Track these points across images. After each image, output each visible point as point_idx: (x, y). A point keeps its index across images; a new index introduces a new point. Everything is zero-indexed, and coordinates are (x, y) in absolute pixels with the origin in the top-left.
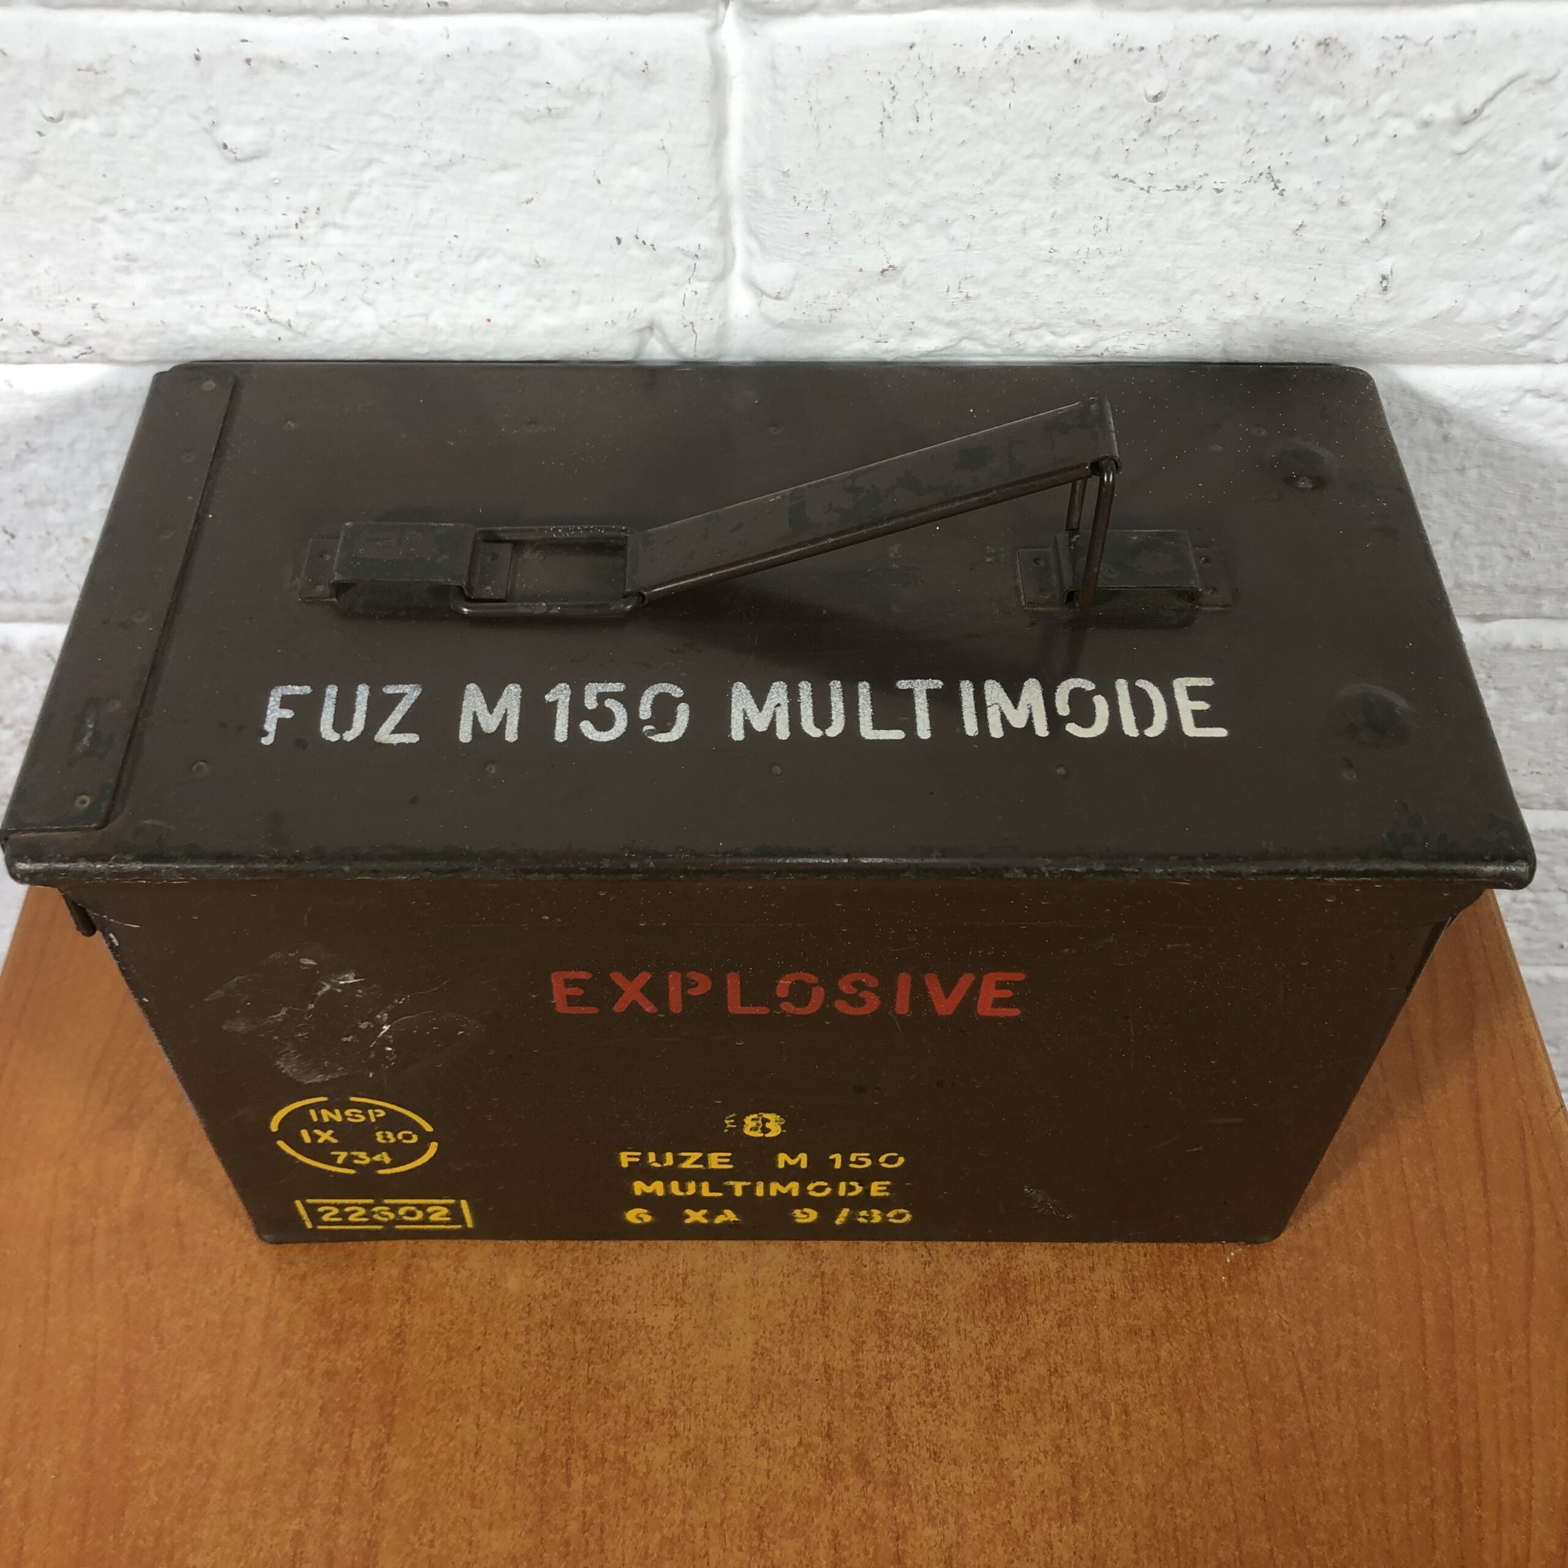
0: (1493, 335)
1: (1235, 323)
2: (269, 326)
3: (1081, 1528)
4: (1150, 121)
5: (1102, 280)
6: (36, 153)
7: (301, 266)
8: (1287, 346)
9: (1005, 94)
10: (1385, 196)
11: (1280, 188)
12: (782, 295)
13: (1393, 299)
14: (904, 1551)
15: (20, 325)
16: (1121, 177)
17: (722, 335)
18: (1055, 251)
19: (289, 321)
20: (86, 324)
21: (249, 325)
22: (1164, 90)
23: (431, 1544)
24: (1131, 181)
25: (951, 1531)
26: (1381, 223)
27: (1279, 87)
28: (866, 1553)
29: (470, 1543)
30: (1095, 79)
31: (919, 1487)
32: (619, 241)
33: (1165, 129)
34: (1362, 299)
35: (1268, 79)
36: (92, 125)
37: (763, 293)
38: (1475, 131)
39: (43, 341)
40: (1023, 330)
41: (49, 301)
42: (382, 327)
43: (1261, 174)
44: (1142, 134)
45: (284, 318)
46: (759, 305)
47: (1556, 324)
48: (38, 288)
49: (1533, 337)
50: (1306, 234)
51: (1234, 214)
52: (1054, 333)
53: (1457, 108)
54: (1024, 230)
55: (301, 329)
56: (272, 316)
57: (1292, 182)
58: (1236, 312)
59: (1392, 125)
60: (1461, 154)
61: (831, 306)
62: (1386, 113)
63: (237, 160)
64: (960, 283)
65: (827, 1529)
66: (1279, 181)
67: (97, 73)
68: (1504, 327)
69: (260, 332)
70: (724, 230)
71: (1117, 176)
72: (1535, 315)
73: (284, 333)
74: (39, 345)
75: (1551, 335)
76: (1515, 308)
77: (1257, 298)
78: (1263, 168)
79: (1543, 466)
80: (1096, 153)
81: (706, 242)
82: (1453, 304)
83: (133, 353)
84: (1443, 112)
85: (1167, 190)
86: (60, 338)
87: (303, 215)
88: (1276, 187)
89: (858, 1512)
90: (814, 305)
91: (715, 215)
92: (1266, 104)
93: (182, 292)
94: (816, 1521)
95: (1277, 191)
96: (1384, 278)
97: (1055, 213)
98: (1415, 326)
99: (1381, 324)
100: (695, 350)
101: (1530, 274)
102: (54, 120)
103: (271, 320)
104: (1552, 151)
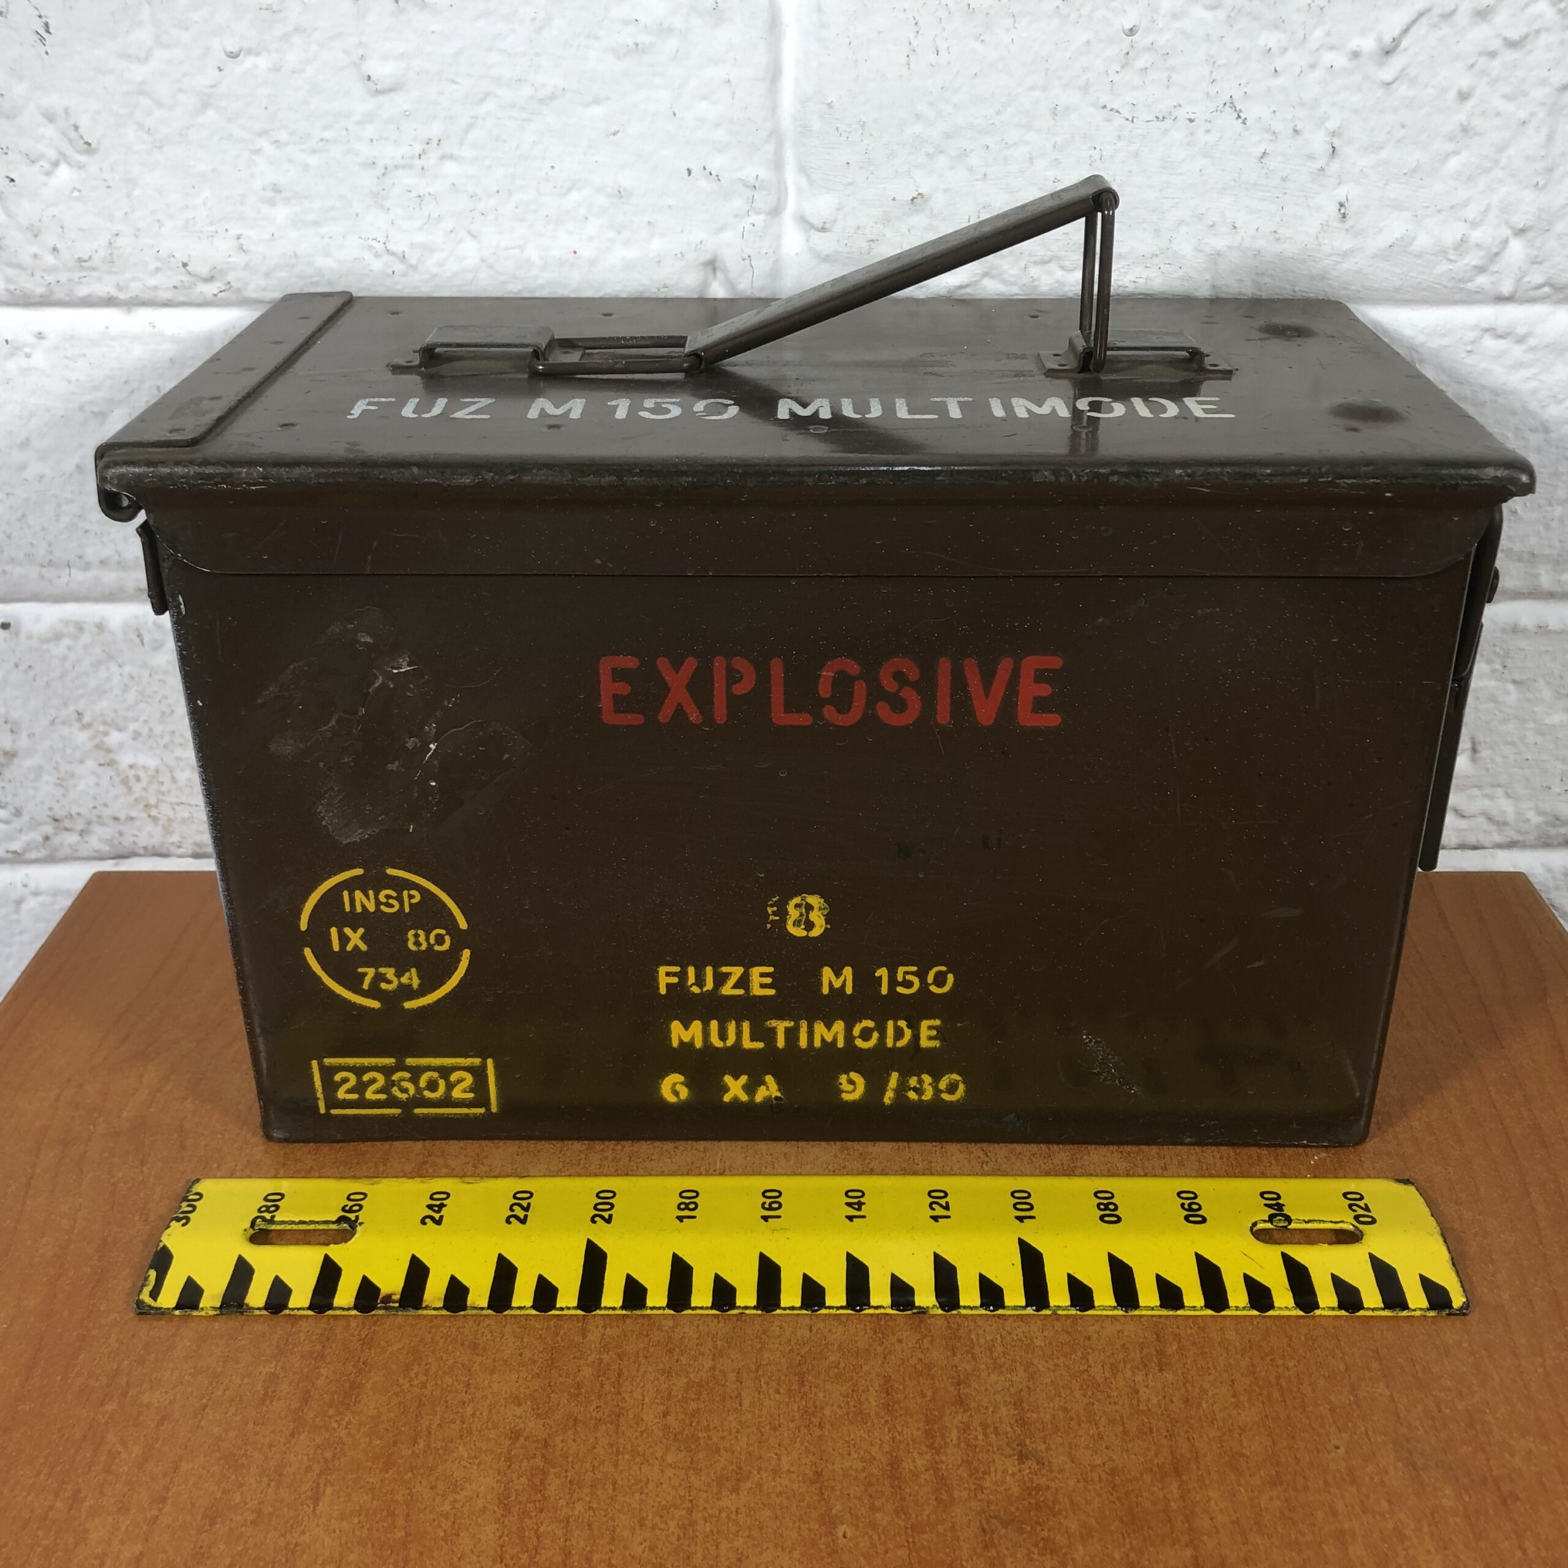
0: (1444, 267)
1: (1219, 254)
2: (386, 258)
3: (1170, 1376)
4: (1128, 53)
6: (214, 86)
7: (419, 196)
8: (1267, 280)
9: (1008, 30)
10: (1331, 125)
11: (1243, 118)
12: (827, 226)
13: (1353, 227)
14: (966, 1395)
15: (173, 256)
16: (1109, 107)
17: (775, 272)
18: (1058, 181)
19: (404, 252)
20: (230, 256)
21: (368, 256)
22: (1137, 23)
23: (424, 1385)
24: (1118, 112)
25: (1020, 1377)
26: (1332, 149)
27: (1230, 21)
28: (923, 1396)
29: (468, 1385)
30: (1080, 16)
31: (982, 1341)
32: (689, 172)
33: (1141, 63)
34: (1325, 228)
35: (1221, 14)
36: (263, 62)
37: (812, 226)
38: (1397, 62)
39: (190, 273)
40: (1036, 263)
41: (201, 232)
42: (483, 260)
43: (1225, 104)
44: (1123, 67)
45: (398, 249)
46: (808, 240)
47: (1497, 254)
48: (194, 218)
49: (1481, 270)
50: (1271, 163)
51: (1206, 143)
52: (1063, 268)
53: (1379, 40)
54: (1031, 160)
55: (413, 262)
56: (389, 247)
57: (1254, 111)
58: (1219, 243)
59: (1328, 57)
60: (1388, 84)
61: (869, 237)
62: (1321, 46)
63: (378, 92)
64: (979, 213)
65: (878, 1375)
66: (1241, 111)
67: (274, 12)
68: (1452, 257)
69: (377, 265)
70: (778, 164)
71: (1105, 107)
72: (1478, 245)
73: (399, 267)
74: (186, 278)
75: (1495, 268)
76: (1459, 237)
77: (1235, 227)
78: (1226, 99)
79: (1514, 413)
80: (1087, 84)
81: (764, 174)
82: (1405, 232)
83: (264, 290)
84: (1368, 44)
85: (1148, 121)
86: (203, 270)
87: (426, 147)
88: (1239, 117)
89: (914, 1361)
90: (855, 235)
91: (770, 148)
92: (1222, 37)
93: (316, 223)
94: (866, 1368)
95: (1240, 121)
96: (1341, 205)
97: (1055, 143)
98: (1375, 256)
99: (1345, 254)
100: (752, 287)
101: (1466, 203)
102: (233, 56)
103: (388, 250)
104: (1465, 82)
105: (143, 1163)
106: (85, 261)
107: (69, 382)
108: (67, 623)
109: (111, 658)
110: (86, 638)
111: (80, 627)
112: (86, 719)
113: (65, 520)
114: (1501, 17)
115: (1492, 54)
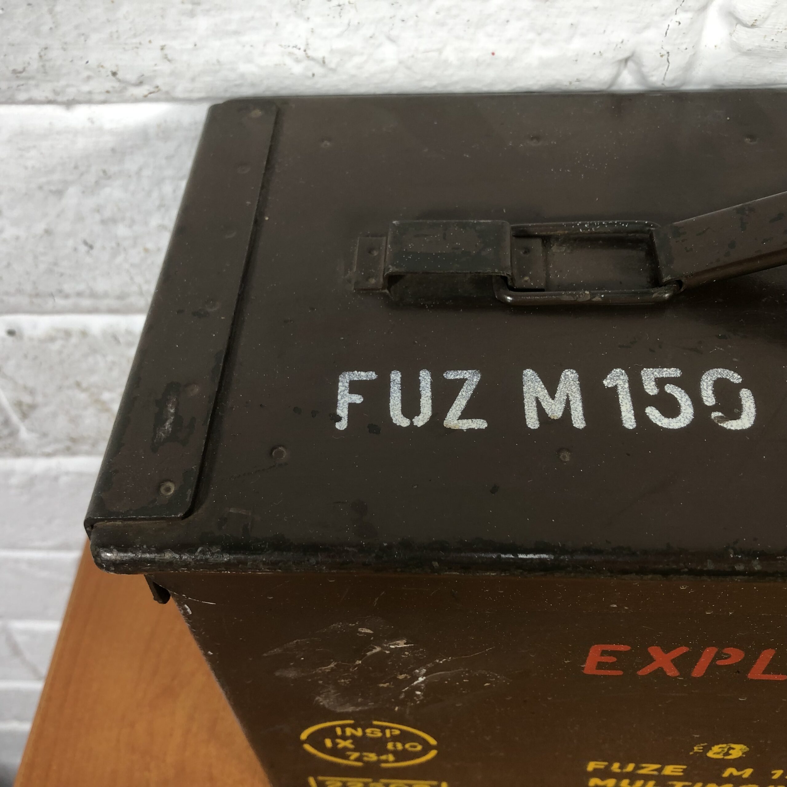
2: (306, 63)
7: (339, 6)
12: (758, 23)
15: (102, 66)
17: (689, 66)
19: (324, 58)
20: (156, 65)
21: (289, 61)
37: (739, 22)
39: (119, 81)
41: (126, 44)
42: (401, 62)
45: (319, 54)
46: (731, 34)
48: (117, 31)
55: (333, 65)
56: (310, 53)
69: (297, 69)
73: (318, 70)
74: (117, 85)
83: (192, 91)
86: (132, 77)
90: (784, 31)
93: (236, 33)
100: (664, 79)
103: (308, 57)
106: (21, 72)
107: (26, 168)
108: (58, 330)
110: (74, 340)
111: (68, 334)
113: (42, 267)
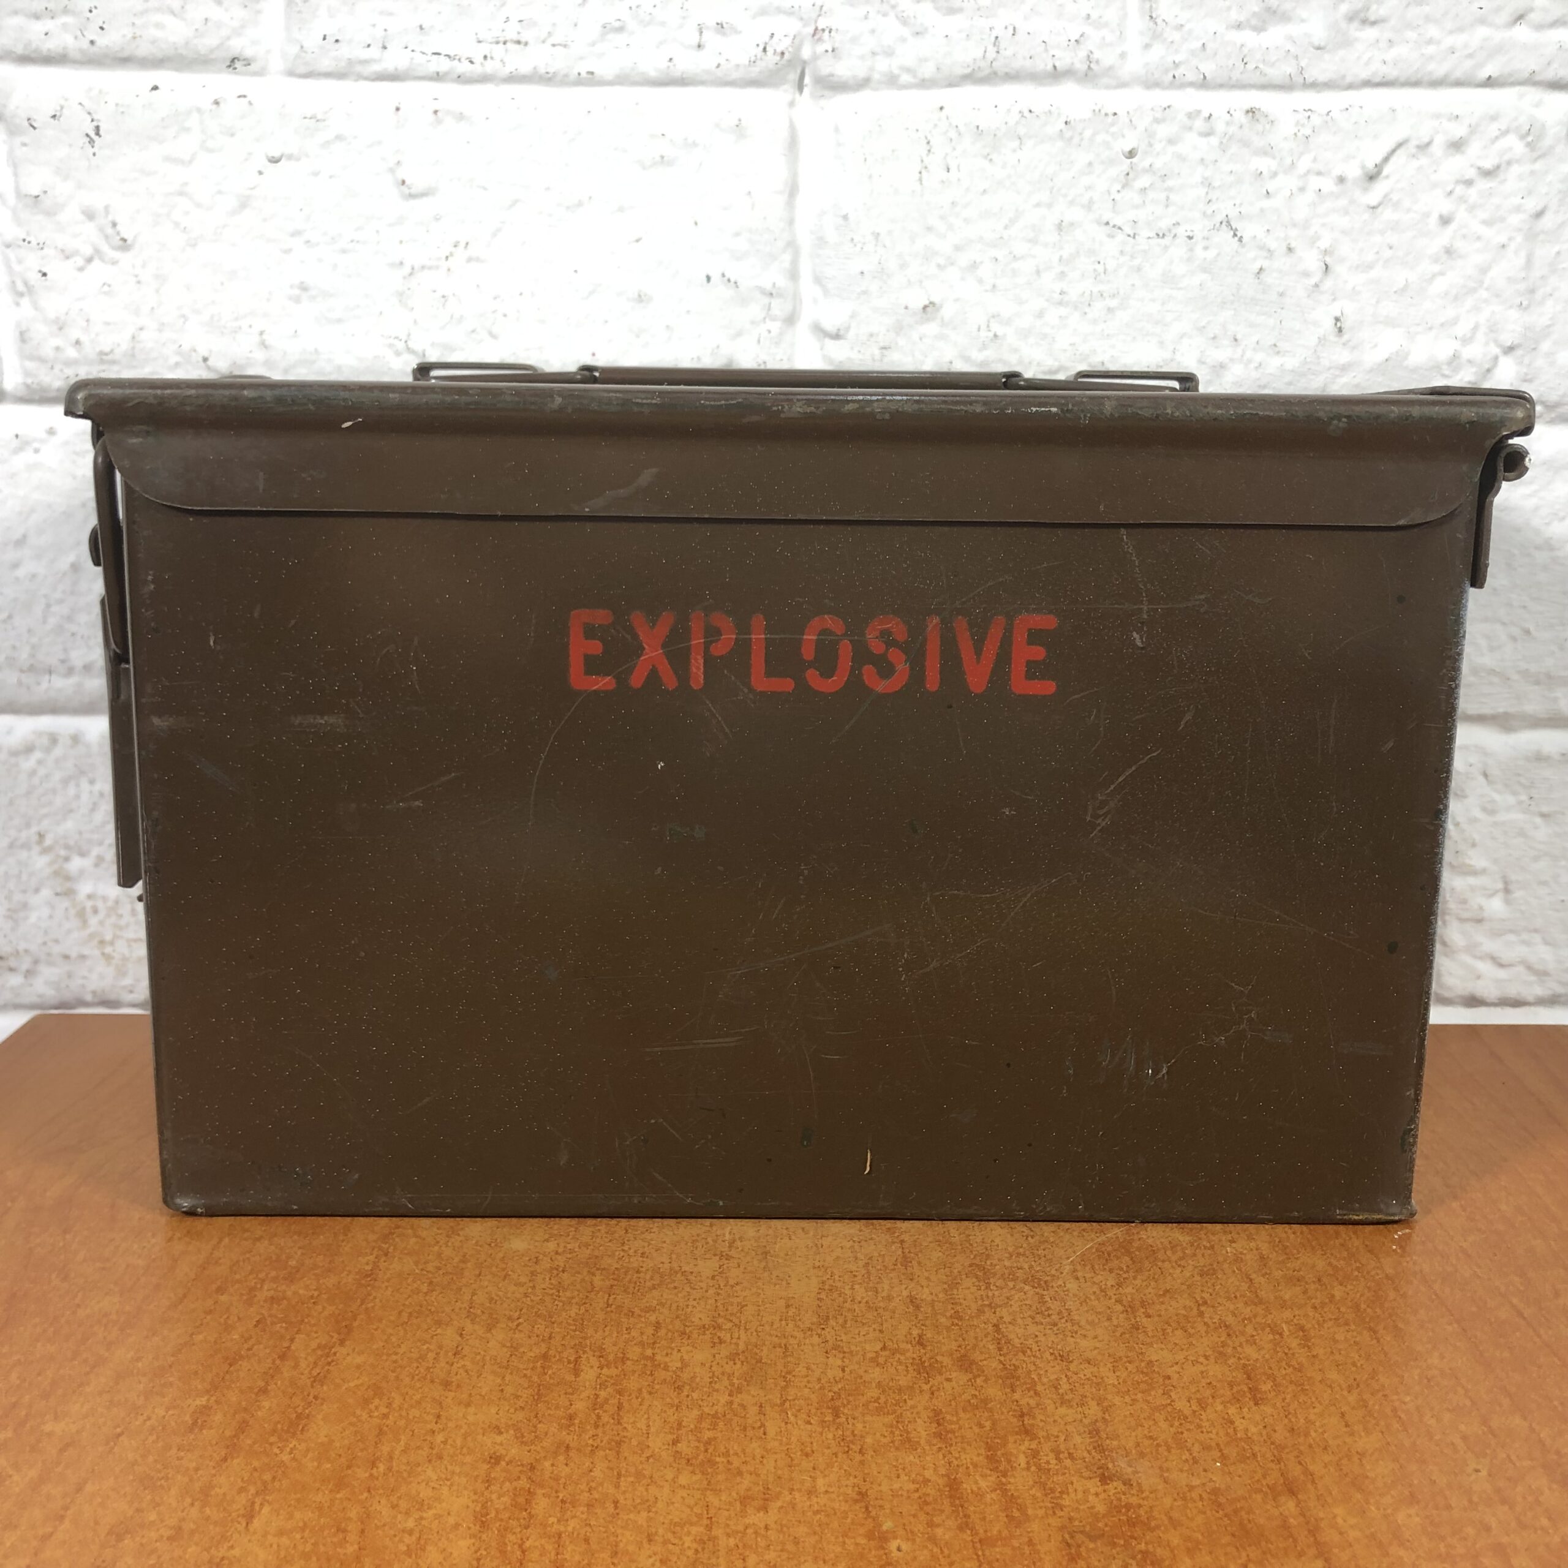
0: (1439, 381)
1: (1221, 365)
3: (1268, 1410)
4: (1128, 174)
5: (1105, 322)
6: (252, 189)
9: (1014, 151)
10: (1324, 244)
11: (1239, 235)
13: (1349, 341)
14: (1033, 1425)
16: (1111, 224)
18: (1064, 293)
22: (1136, 146)
23: (385, 1416)
24: (1120, 228)
25: (1093, 1410)
26: (1324, 267)
27: (1223, 148)
28: (981, 1426)
29: (439, 1417)
30: (1082, 139)
31: (1045, 1380)
32: (708, 278)
33: (1140, 183)
34: (1323, 341)
35: (1214, 141)
36: (303, 168)
38: (1380, 188)
43: (1221, 223)
44: (1123, 187)
47: (1489, 371)
50: (1268, 278)
51: (1205, 259)
53: (1363, 167)
54: (1038, 272)
57: (1248, 230)
58: (1221, 355)
59: (1315, 182)
60: (1373, 208)
61: (882, 344)
62: (1308, 172)
63: (412, 196)
64: (989, 322)
65: (926, 1408)
66: (1236, 230)
67: (318, 121)
68: (1447, 372)
70: (794, 275)
71: (1107, 223)
72: (1469, 361)
76: (1451, 353)
77: (1236, 340)
78: (1220, 217)
80: (1089, 202)
81: (782, 282)
82: (1399, 347)
84: (1353, 172)
85: (1149, 238)
87: (453, 249)
88: (1235, 235)
89: (966, 1397)
91: (787, 257)
92: (1216, 161)
94: (910, 1403)
95: (1236, 239)
96: (1337, 319)
97: (1061, 257)
98: (1371, 371)
99: (1344, 368)
101: (1455, 321)
102: (275, 161)
104: (1445, 206)
105: (65, 1232)
109: (82, 773)
112: (48, 842)
114: (1474, 149)
115: (1469, 183)
